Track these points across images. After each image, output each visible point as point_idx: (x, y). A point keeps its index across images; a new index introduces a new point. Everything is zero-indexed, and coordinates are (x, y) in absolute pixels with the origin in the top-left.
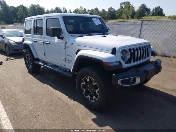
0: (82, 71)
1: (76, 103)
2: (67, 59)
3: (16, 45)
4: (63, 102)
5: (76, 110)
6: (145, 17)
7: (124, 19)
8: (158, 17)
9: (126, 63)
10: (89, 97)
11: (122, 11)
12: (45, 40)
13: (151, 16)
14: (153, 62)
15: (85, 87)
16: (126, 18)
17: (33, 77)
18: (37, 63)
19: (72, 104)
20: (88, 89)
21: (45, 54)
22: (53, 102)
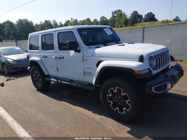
0: (107, 82)
1: (103, 117)
2: (86, 72)
3: (15, 63)
4: (89, 118)
5: (106, 125)
6: (138, 24)
7: (118, 27)
8: (151, 22)
9: (154, 69)
10: (118, 109)
11: (115, 20)
12: (57, 55)
13: (144, 22)
14: (175, 66)
15: (111, 99)
16: (119, 27)
17: (45, 95)
18: (48, 79)
19: (99, 119)
20: (116, 101)
21: (57, 69)
22: (78, 118)
